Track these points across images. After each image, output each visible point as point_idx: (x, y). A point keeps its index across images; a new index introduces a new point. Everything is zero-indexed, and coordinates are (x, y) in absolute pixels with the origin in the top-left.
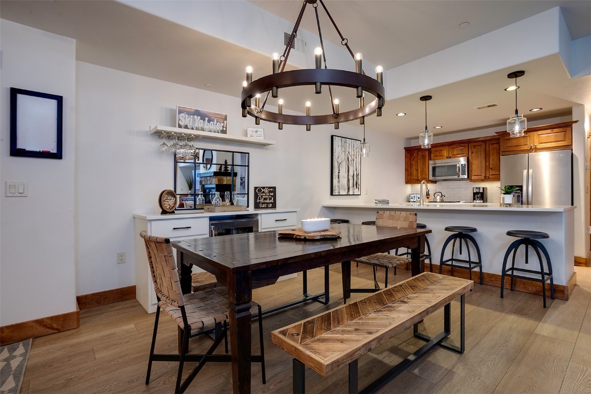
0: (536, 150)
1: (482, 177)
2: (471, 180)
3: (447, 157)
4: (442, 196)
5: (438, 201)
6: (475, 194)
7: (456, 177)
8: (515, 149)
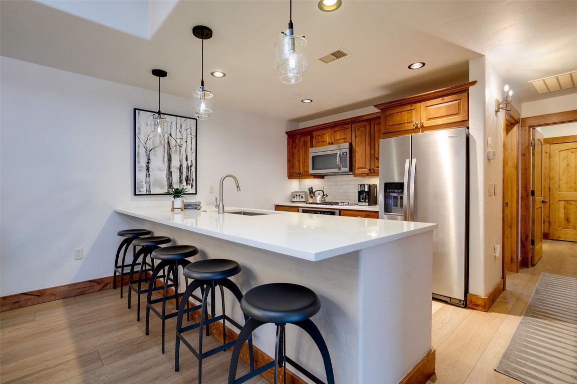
0: (424, 128)
1: (366, 171)
2: (356, 175)
3: (329, 144)
4: (324, 195)
5: (318, 202)
6: (360, 193)
7: (336, 170)
8: (397, 128)
